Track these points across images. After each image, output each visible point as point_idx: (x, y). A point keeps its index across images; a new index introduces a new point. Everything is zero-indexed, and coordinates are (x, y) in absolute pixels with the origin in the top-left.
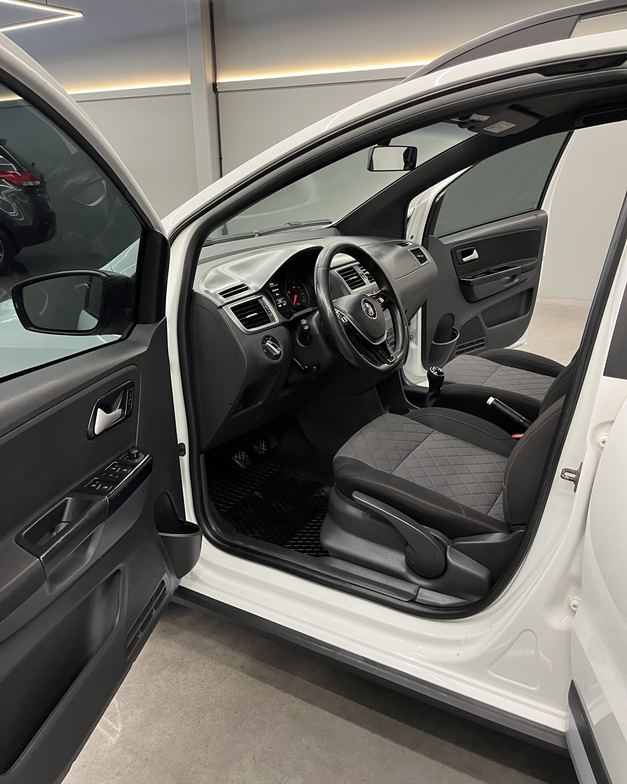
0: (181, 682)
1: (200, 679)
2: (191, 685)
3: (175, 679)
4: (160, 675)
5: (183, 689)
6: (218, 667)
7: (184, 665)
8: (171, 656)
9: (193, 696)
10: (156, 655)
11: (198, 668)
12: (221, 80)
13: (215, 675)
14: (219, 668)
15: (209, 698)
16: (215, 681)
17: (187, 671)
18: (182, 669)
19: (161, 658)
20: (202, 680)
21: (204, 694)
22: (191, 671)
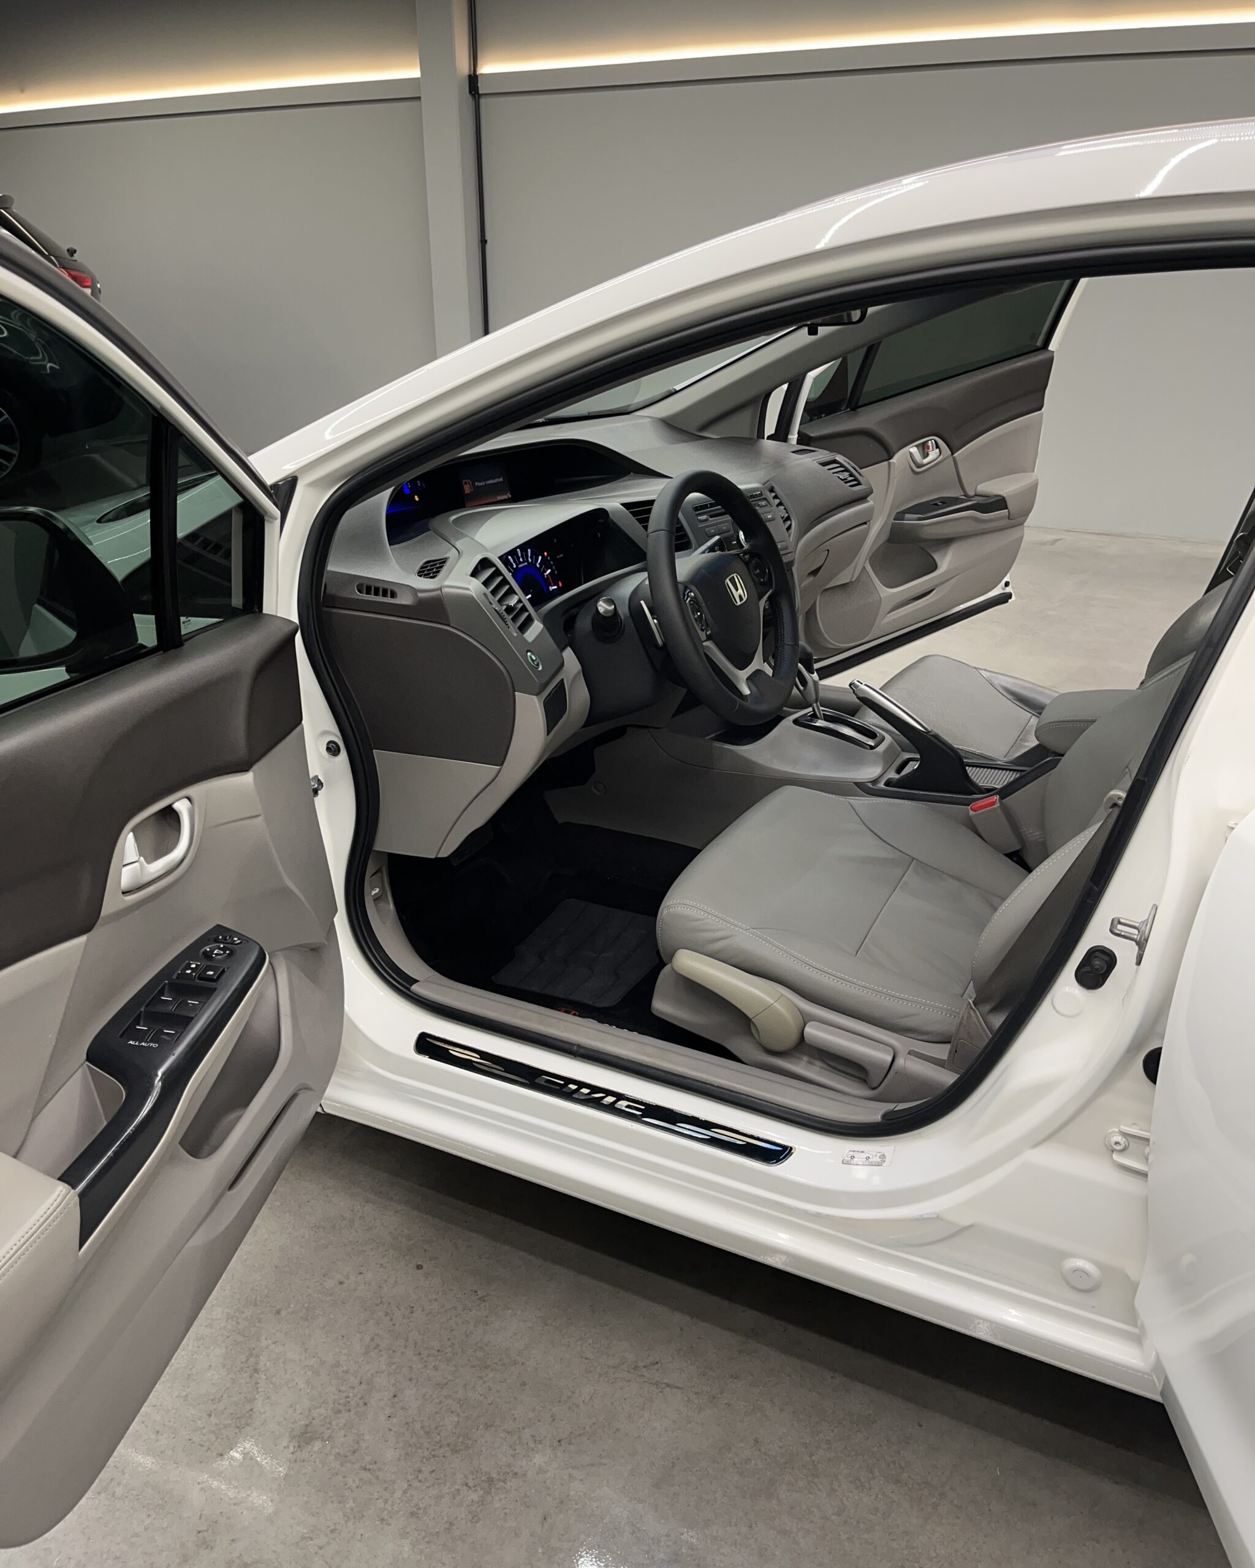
0: (833, 1518)
1: (877, 1510)
3: (815, 1510)
4: (774, 1502)
5: (848, 1538)
6: (905, 1475)
8: (781, 1447)
10: (742, 1445)
11: (860, 1480)
12: (486, 68)
13: (907, 1496)
14: (909, 1477)
17: (837, 1488)
18: (822, 1483)
19: (758, 1453)
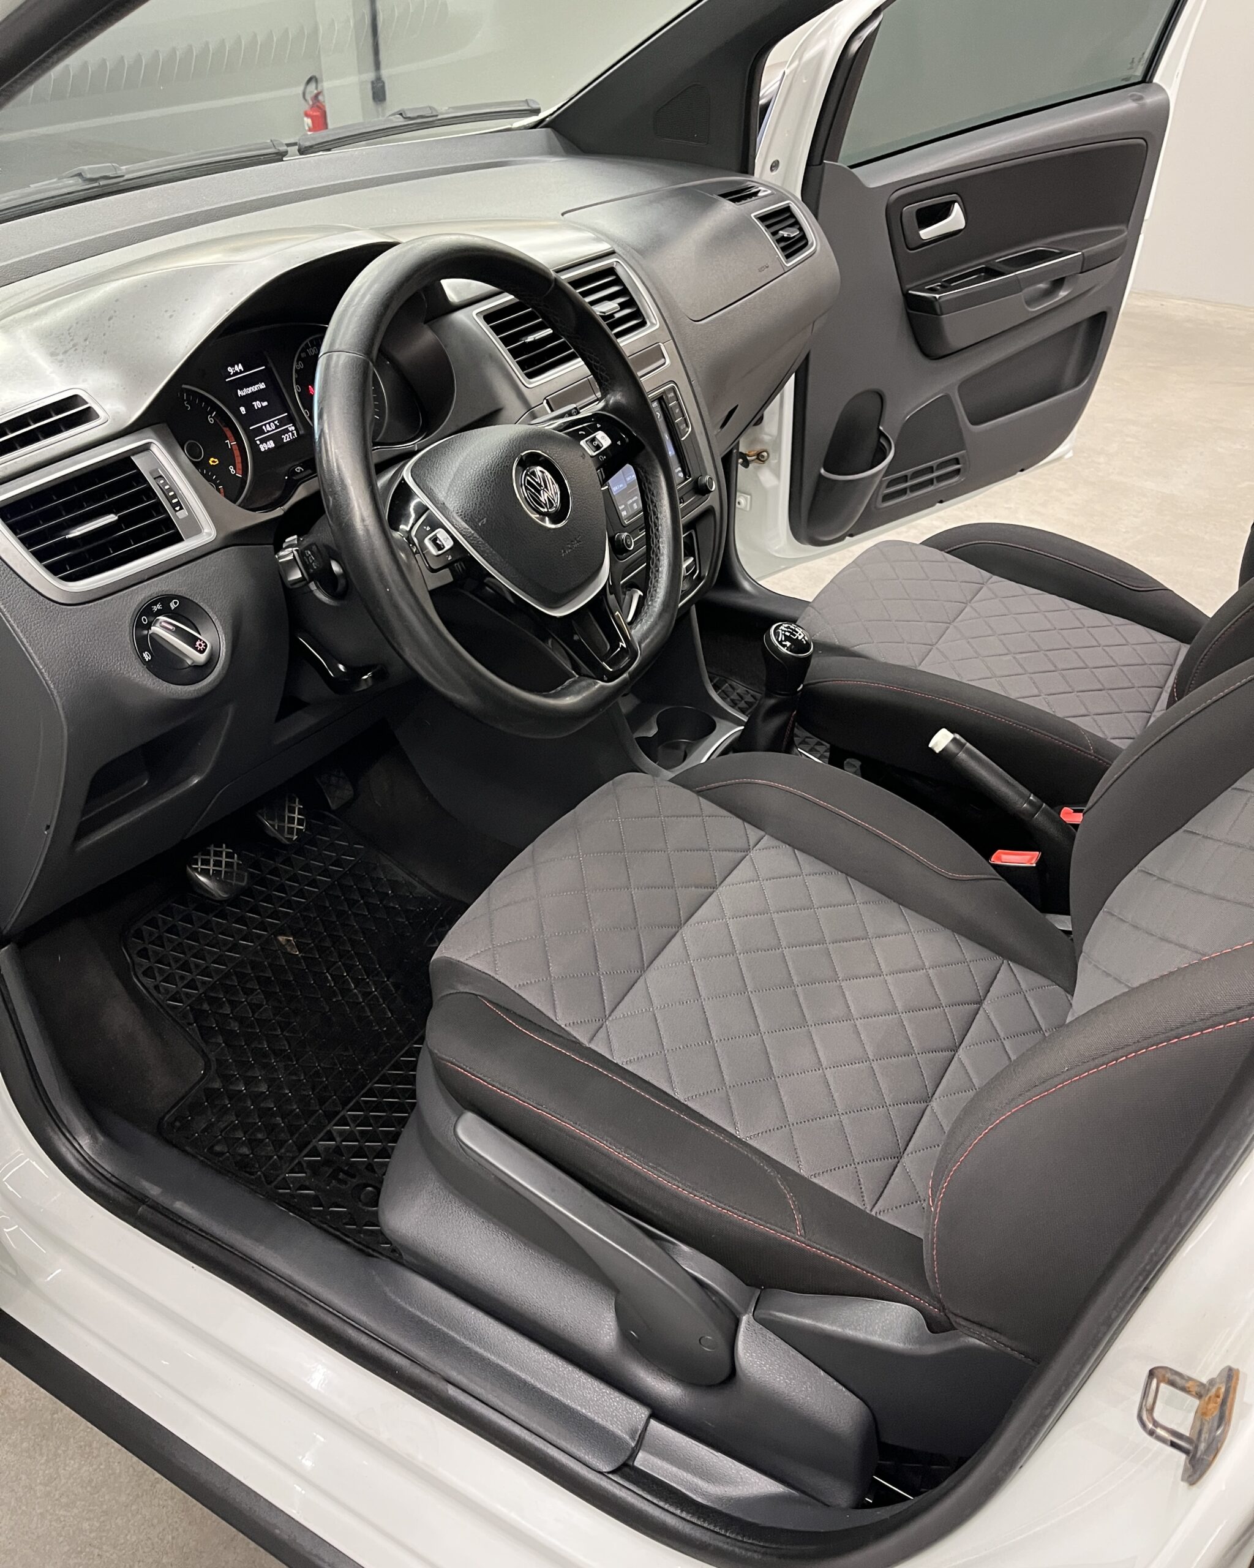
2: (64, 1500)
7: (56, 1430)
9: (61, 1539)
15: (105, 1547)
16: (128, 1492)
20: (93, 1485)
21: (93, 1535)
22: (70, 1452)
